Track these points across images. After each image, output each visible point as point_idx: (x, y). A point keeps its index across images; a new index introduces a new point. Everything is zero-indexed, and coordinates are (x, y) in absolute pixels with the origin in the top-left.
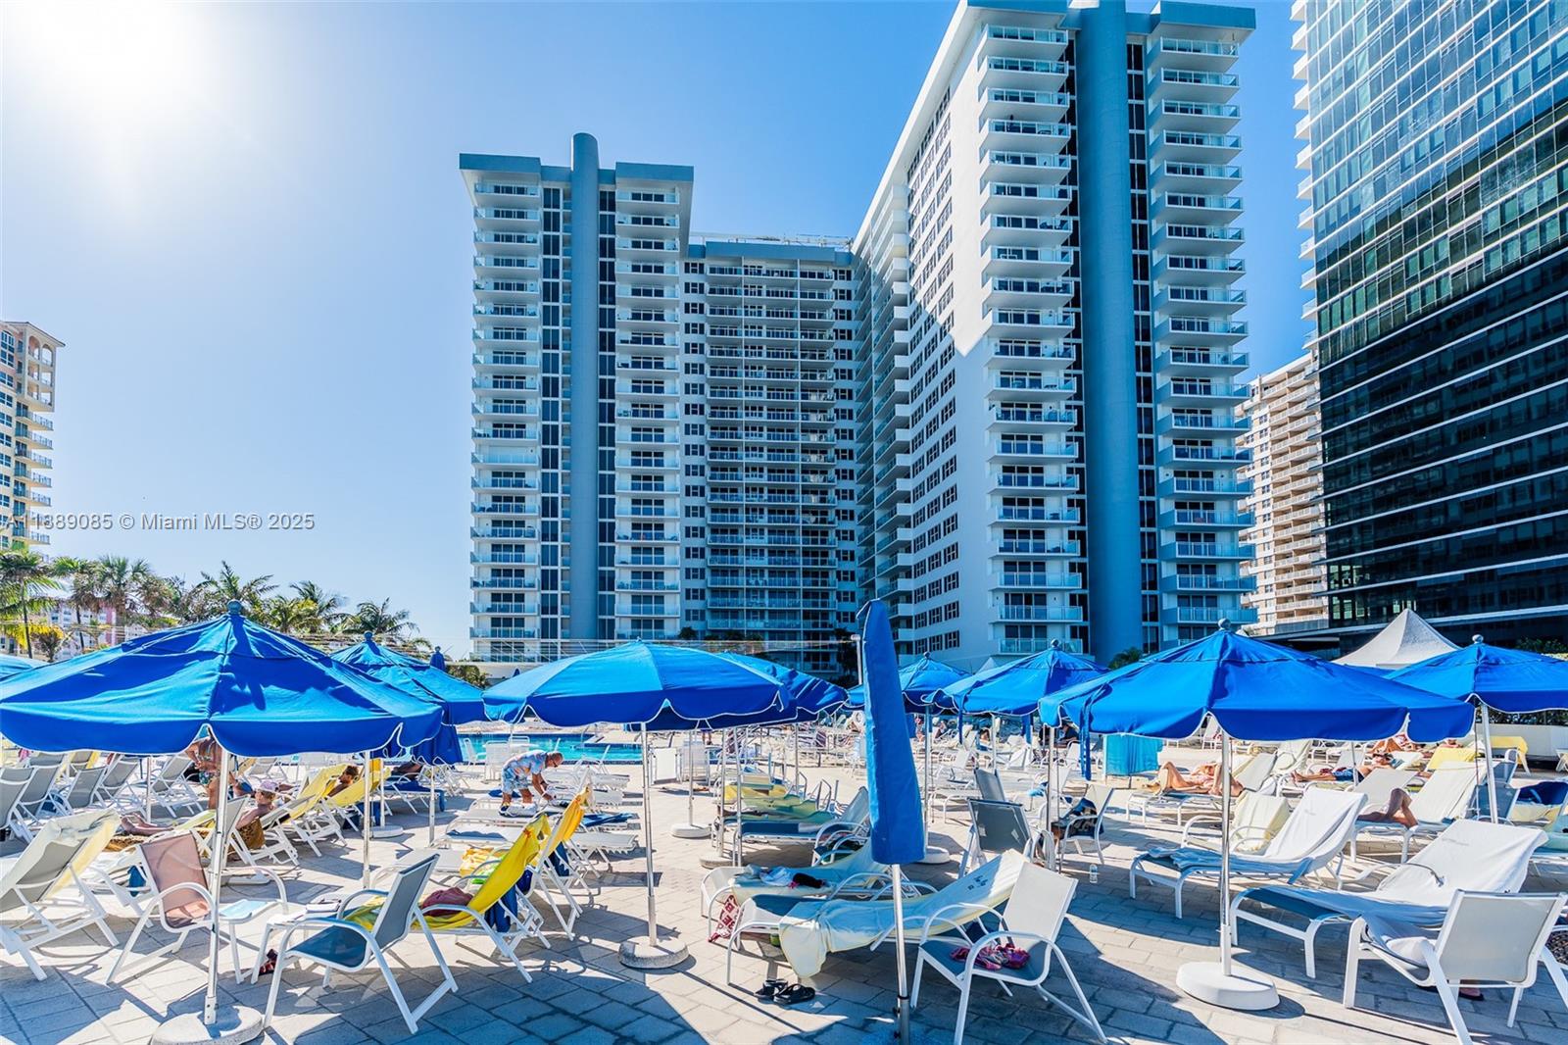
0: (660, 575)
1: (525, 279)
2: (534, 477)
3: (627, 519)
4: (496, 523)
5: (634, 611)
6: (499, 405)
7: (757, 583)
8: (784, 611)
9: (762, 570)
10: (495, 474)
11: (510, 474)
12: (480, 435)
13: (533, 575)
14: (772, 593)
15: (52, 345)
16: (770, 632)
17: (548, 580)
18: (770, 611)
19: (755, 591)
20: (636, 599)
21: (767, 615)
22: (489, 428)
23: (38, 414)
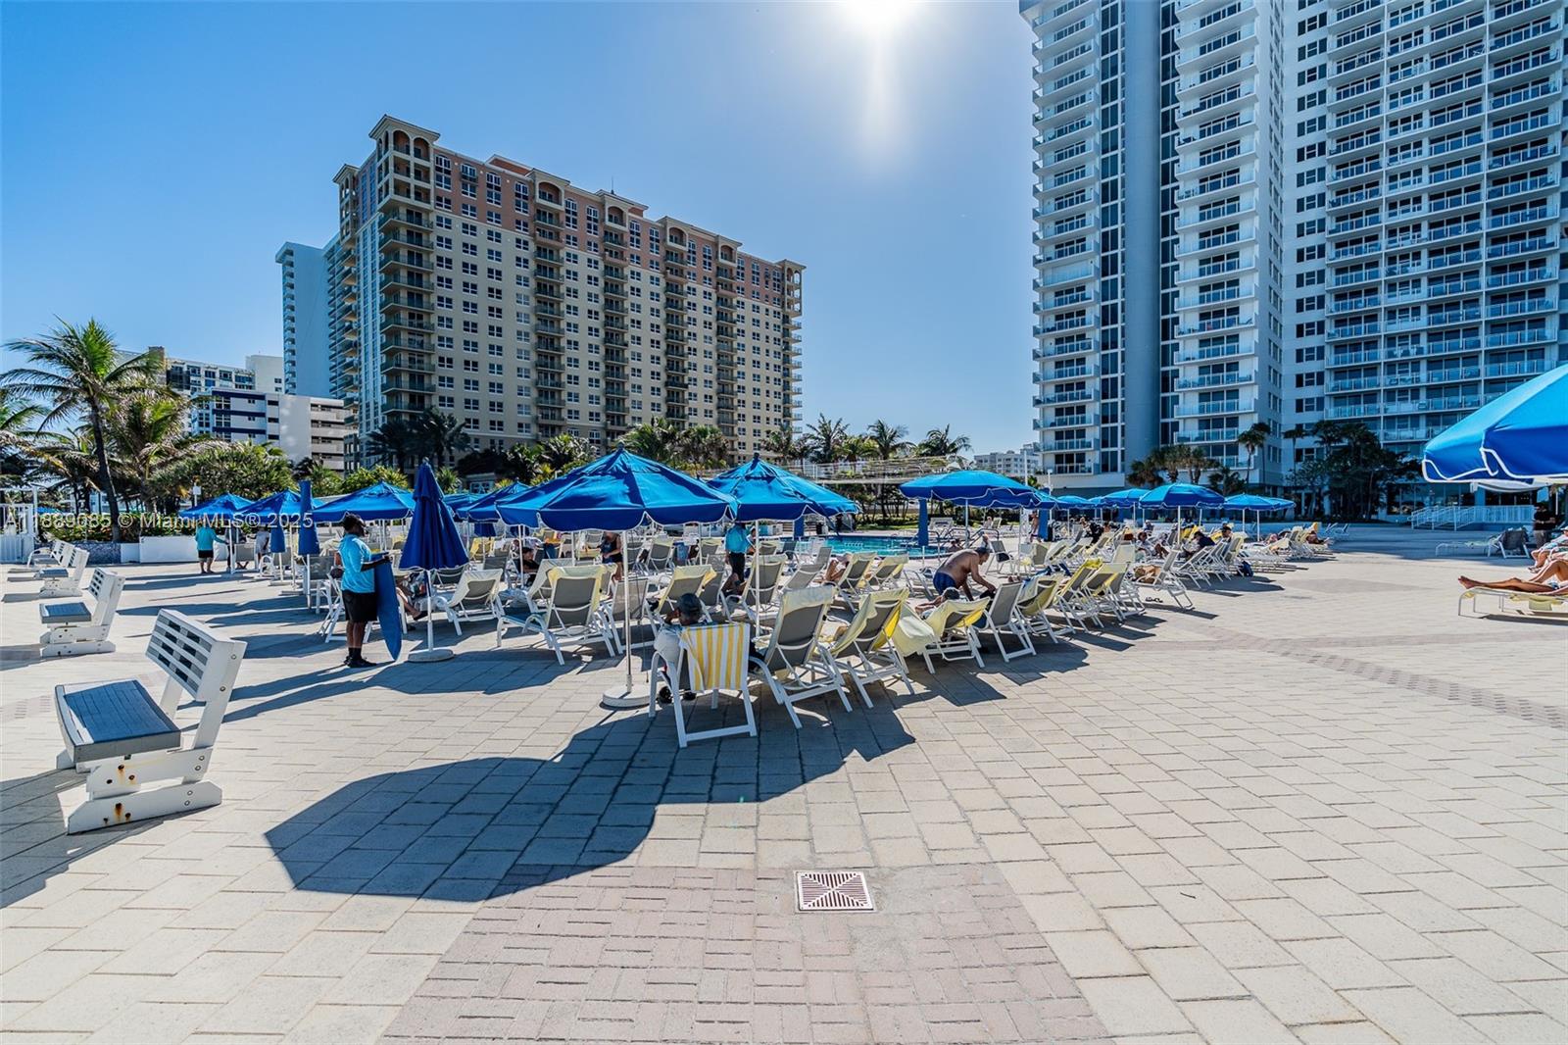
0: (1233, 366)
1: (1084, 90)
2: (1093, 289)
3: (1192, 310)
4: (1059, 341)
5: (1201, 410)
6: (1060, 225)
7: (1406, 353)
8: (1456, 385)
9: (1416, 336)
10: (1058, 294)
11: (1070, 291)
12: (1040, 261)
13: (1093, 386)
14: (1433, 363)
15: (799, 269)
16: (1428, 415)
17: (1108, 389)
18: (1429, 388)
19: (1403, 364)
20: (1204, 396)
21: (1423, 394)
22: (1051, 251)
23: (794, 320)
